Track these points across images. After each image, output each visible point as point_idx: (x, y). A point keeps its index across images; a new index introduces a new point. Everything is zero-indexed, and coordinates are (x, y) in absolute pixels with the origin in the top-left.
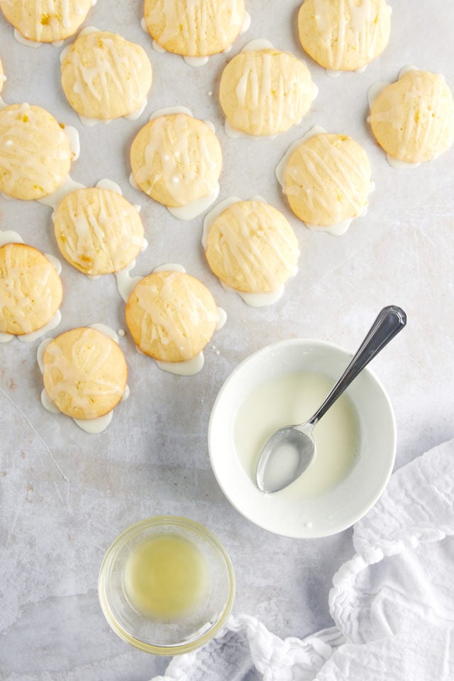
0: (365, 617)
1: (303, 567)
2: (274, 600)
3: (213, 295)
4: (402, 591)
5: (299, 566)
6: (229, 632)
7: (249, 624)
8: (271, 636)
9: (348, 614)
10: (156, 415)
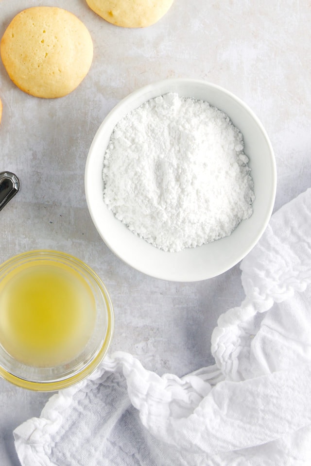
0: (246, 356)
1: (181, 306)
2: (151, 340)
3: (89, 30)
4: (280, 329)
5: (177, 306)
6: (106, 372)
7: (124, 362)
8: (148, 373)
9: (229, 353)
10: (32, 152)
